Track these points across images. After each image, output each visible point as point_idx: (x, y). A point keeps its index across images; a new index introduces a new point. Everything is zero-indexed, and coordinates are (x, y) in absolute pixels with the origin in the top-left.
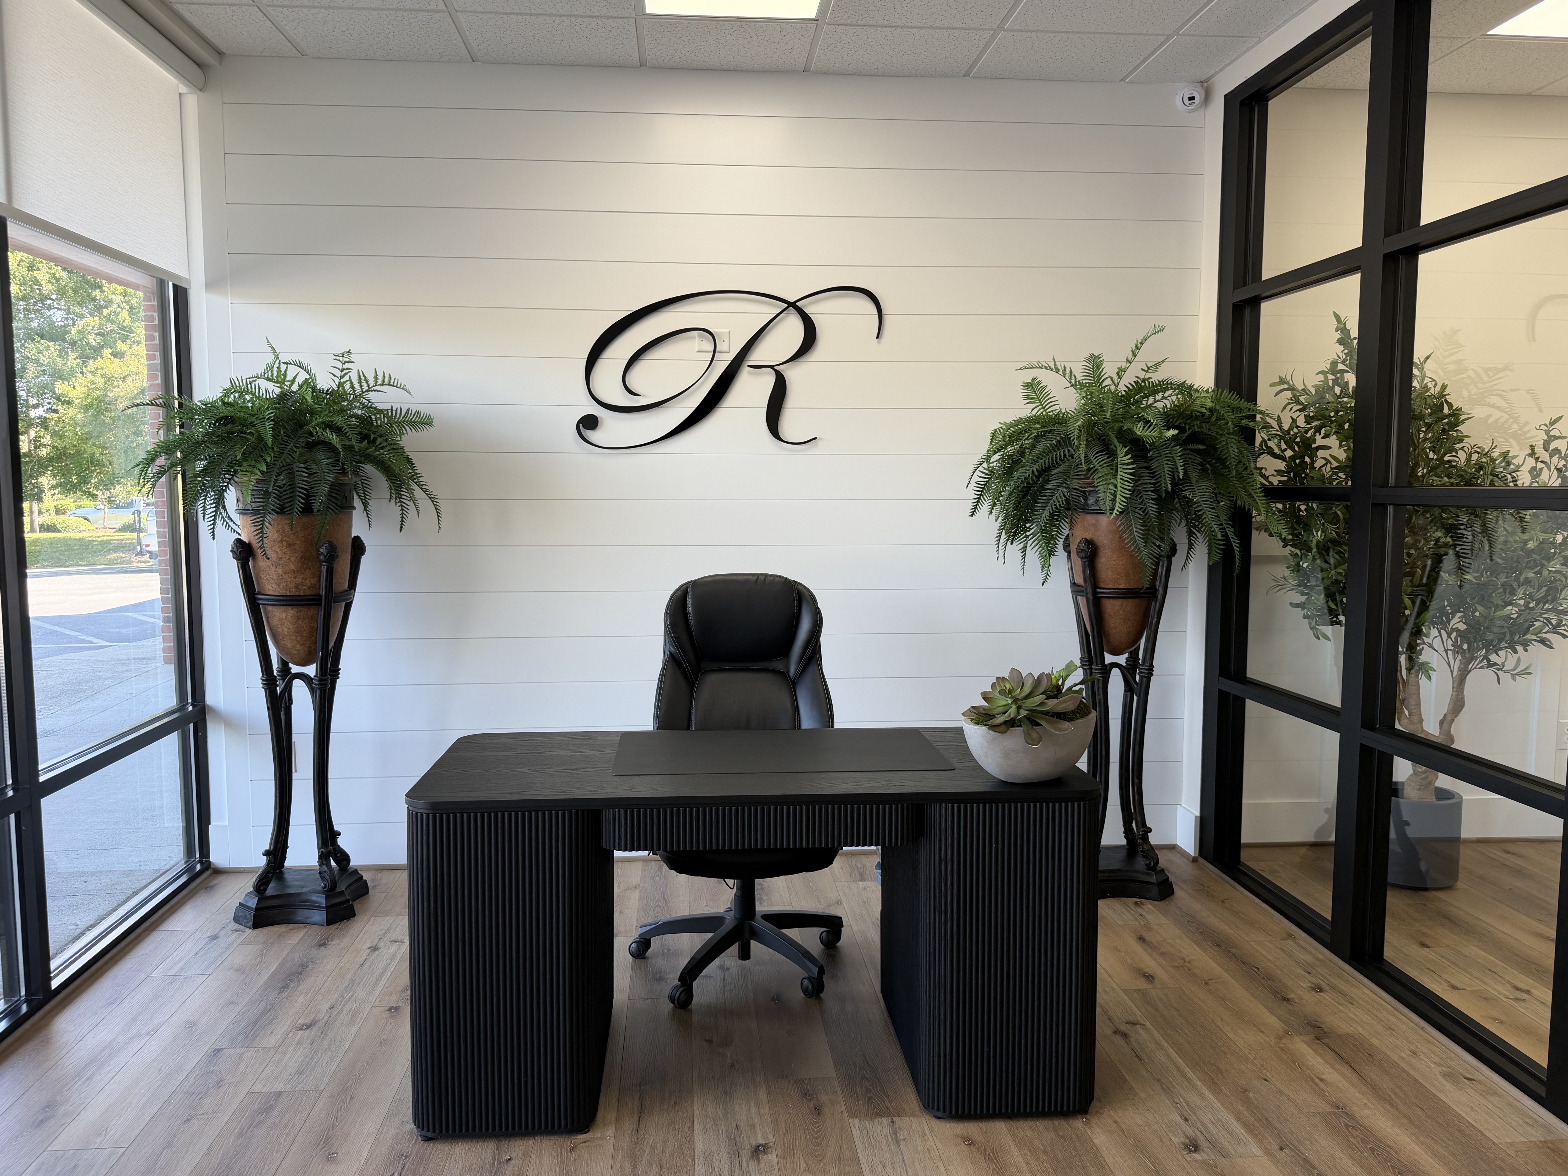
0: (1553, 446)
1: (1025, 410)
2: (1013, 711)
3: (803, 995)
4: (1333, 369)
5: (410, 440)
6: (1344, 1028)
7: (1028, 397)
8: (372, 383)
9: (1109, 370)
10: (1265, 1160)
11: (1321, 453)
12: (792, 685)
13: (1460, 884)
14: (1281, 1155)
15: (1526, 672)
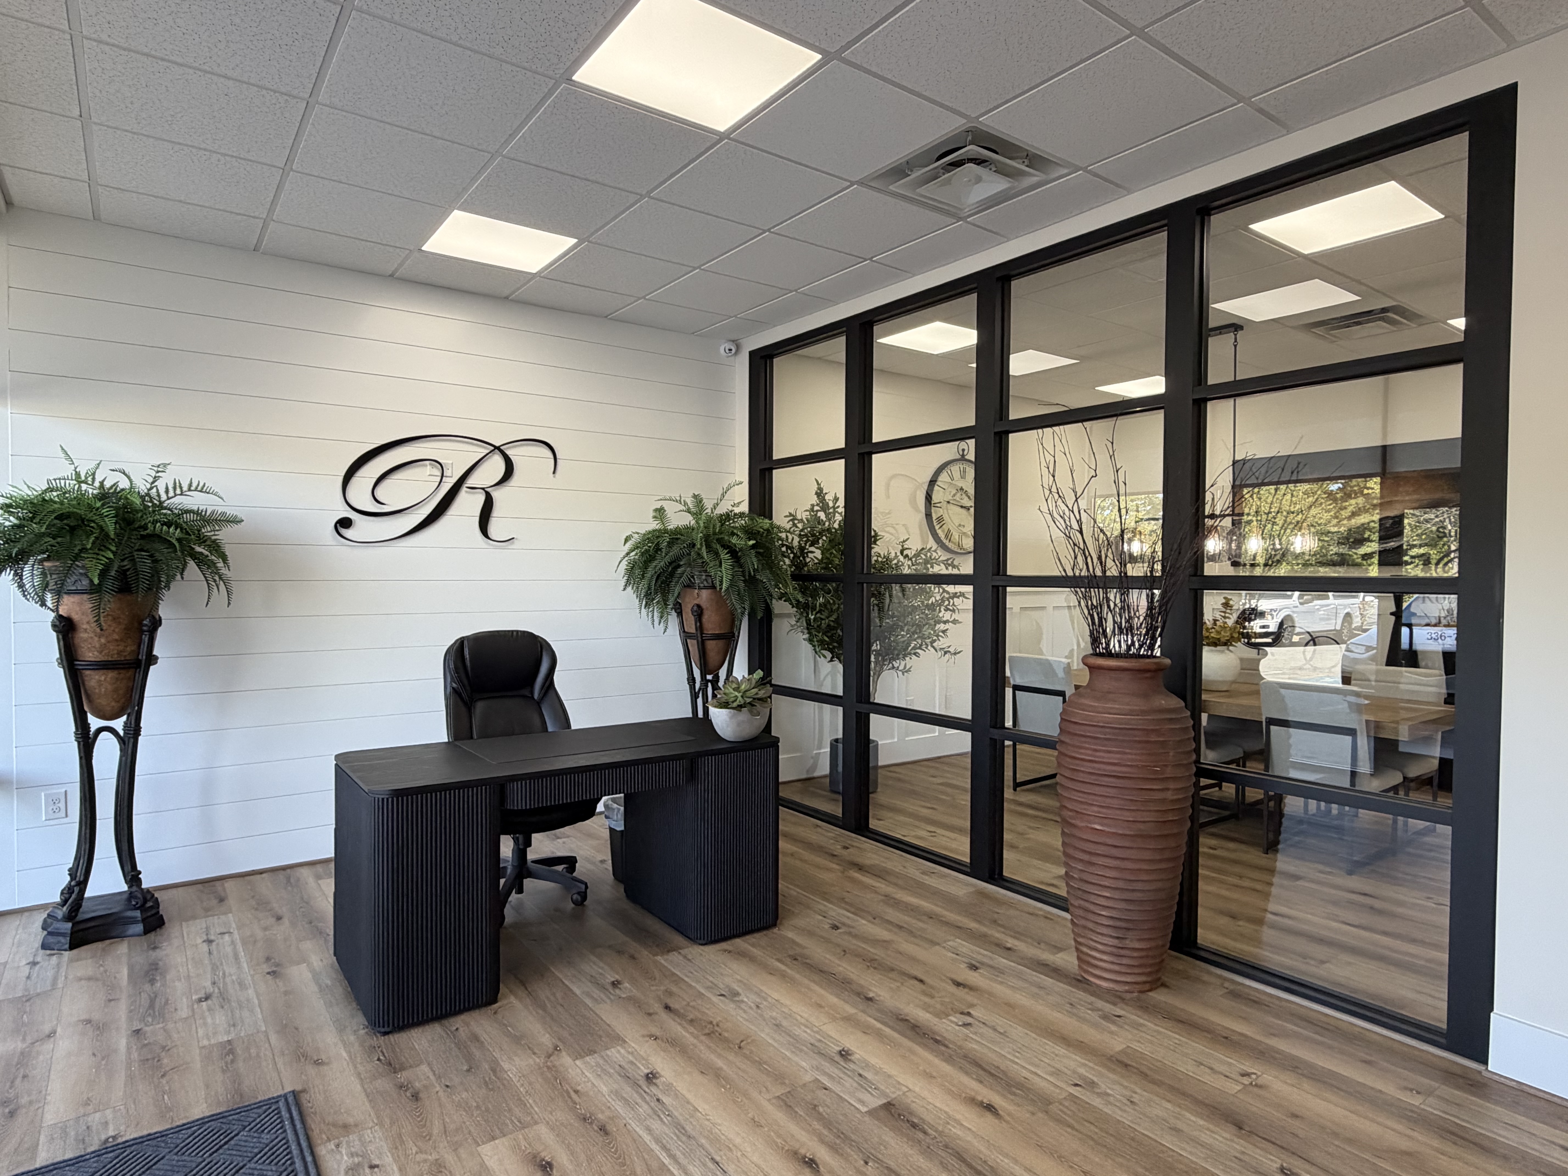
0: (905, 552)
1: (654, 525)
2: (740, 698)
3: (573, 905)
4: (812, 510)
5: (224, 535)
6: (868, 862)
7: (654, 517)
8: (185, 488)
9: (708, 505)
10: (869, 925)
11: (810, 555)
12: (538, 704)
13: (879, 790)
14: (876, 921)
15: (909, 671)
